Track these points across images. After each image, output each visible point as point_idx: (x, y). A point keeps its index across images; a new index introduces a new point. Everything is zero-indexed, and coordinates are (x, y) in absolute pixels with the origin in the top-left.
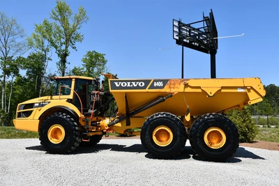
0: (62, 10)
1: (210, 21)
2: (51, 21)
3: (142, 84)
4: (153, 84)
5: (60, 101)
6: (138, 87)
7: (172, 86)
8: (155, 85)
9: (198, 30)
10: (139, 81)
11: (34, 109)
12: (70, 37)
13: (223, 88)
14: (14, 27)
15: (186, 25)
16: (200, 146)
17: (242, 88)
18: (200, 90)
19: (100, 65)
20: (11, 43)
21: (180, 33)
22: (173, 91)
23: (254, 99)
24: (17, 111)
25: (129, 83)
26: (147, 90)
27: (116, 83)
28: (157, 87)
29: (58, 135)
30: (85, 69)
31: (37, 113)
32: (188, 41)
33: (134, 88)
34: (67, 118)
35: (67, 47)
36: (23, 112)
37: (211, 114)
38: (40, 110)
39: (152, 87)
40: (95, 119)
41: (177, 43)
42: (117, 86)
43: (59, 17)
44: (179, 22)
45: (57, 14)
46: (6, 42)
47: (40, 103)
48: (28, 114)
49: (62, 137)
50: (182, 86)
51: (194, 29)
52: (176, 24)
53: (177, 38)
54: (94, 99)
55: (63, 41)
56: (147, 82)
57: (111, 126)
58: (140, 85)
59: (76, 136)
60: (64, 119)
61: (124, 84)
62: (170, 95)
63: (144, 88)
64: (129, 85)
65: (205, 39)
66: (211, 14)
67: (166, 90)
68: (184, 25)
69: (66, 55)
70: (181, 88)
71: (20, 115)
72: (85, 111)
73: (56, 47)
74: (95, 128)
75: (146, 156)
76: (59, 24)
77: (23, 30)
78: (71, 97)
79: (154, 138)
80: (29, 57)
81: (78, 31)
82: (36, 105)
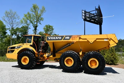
0: (35, 8)
1: (99, 10)
2: (31, 13)
3: (60, 38)
4: (65, 38)
5: (27, 46)
6: (58, 39)
7: (73, 38)
8: (66, 38)
9: (94, 14)
10: (59, 36)
11: (15, 49)
12: (39, 19)
13: (97, 39)
14: (16, 15)
15: (88, 12)
16: (87, 67)
17: (107, 39)
18: (86, 40)
19: (51, 30)
20: (15, 22)
21: (85, 16)
22: (74, 41)
23: (112, 44)
24: (8, 50)
25: (54, 38)
26: (62, 41)
27: (49, 38)
28: (67, 39)
29: (26, 61)
30: (44, 32)
31: (16, 51)
32: (89, 19)
33: (56, 40)
34: (29, 53)
35: (37, 23)
36: (10, 51)
37: (91, 52)
38: (18, 50)
39: (65, 39)
40: (42, 54)
41: (84, 20)
42: (49, 39)
43: (34, 11)
44: (85, 11)
45: (33, 9)
46: (12, 22)
47: (18, 47)
48: (13, 51)
49: (28, 62)
50: (78, 38)
51: (92, 14)
52: (83, 12)
53: (84, 18)
54: (42, 45)
55: (35, 20)
56: (62, 37)
57: (48, 57)
58: (59, 38)
59: (34, 61)
60: (28, 53)
61: (52, 38)
62: (73, 43)
63: (61, 39)
64: (54, 39)
65: (97, 18)
66: (99, 7)
67: (71, 40)
68: (87, 12)
69: (36, 27)
70: (77, 40)
71: (9, 52)
72: (38, 50)
73: (32, 23)
74: (42, 58)
75: (62, 71)
76: (34, 13)
77: (19, 17)
78: (32, 44)
79: (65, 63)
80: (21, 27)
81: (42, 16)
82: (16, 47)
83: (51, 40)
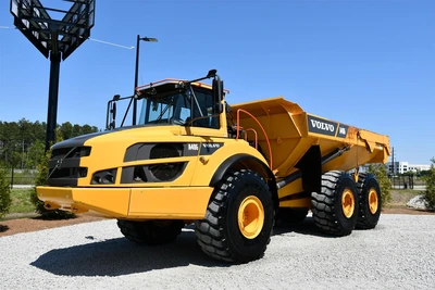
3: (332, 128)
7: (350, 135)
8: (340, 131)
10: (330, 123)
18: (364, 145)
22: (351, 142)
26: (335, 138)
27: (312, 121)
28: (342, 136)
32: (28, 25)
33: (326, 132)
42: (314, 126)
47: (201, 144)
50: (355, 136)
53: (16, 13)
56: (335, 125)
63: (333, 134)
64: (322, 128)
67: (346, 140)
70: (355, 140)
71: (139, 174)
82: (191, 147)
83: (316, 130)
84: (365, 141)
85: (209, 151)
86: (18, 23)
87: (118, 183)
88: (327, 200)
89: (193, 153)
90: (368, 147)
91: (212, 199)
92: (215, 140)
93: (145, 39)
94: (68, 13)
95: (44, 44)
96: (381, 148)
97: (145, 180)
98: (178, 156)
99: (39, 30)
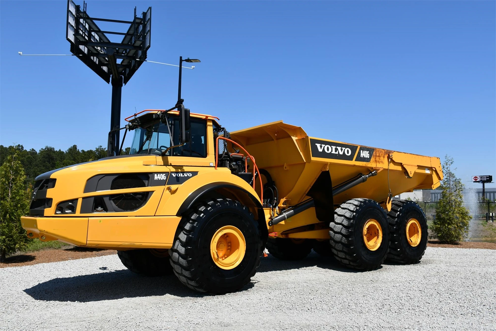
3: (348, 152)
7: (377, 158)
8: (362, 154)
17: (429, 168)
21: (77, 31)
22: (378, 166)
23: (436, 182)
25: (334, 148)
26: (353, 162)
27: (318, 145)
28: (364, 159)
38: (174, 192)
39: (359, 159)
41: (71, 50)
42: (320, 150)
50: (386, 159)
53: (73, 40)
57: (276, 223)
61: (328, 149)
63: (350, 158)
64: (334, 152)
70: (385, 163)
79: (365, 240)
82: (156, 177)
83: (324, 154)
84: (401, 164)
85: (179, 181)
86: (75, 50)
87: (78, 213)
88: (344, 231)
89: (160, 183)
90: (405, 172)
91: (180, 228)
92: (186, 169)
93: (188, 60)
94: (126, 35)
95: (105, 68)
96: (428, 172)
97: (106, 210)
98: (144, 186)
99: (97, 54)
